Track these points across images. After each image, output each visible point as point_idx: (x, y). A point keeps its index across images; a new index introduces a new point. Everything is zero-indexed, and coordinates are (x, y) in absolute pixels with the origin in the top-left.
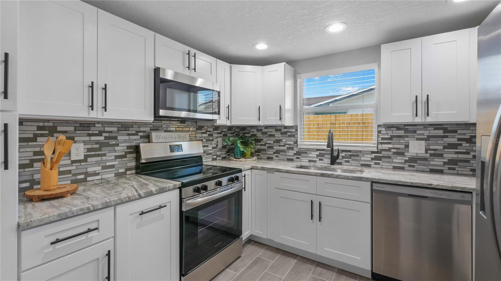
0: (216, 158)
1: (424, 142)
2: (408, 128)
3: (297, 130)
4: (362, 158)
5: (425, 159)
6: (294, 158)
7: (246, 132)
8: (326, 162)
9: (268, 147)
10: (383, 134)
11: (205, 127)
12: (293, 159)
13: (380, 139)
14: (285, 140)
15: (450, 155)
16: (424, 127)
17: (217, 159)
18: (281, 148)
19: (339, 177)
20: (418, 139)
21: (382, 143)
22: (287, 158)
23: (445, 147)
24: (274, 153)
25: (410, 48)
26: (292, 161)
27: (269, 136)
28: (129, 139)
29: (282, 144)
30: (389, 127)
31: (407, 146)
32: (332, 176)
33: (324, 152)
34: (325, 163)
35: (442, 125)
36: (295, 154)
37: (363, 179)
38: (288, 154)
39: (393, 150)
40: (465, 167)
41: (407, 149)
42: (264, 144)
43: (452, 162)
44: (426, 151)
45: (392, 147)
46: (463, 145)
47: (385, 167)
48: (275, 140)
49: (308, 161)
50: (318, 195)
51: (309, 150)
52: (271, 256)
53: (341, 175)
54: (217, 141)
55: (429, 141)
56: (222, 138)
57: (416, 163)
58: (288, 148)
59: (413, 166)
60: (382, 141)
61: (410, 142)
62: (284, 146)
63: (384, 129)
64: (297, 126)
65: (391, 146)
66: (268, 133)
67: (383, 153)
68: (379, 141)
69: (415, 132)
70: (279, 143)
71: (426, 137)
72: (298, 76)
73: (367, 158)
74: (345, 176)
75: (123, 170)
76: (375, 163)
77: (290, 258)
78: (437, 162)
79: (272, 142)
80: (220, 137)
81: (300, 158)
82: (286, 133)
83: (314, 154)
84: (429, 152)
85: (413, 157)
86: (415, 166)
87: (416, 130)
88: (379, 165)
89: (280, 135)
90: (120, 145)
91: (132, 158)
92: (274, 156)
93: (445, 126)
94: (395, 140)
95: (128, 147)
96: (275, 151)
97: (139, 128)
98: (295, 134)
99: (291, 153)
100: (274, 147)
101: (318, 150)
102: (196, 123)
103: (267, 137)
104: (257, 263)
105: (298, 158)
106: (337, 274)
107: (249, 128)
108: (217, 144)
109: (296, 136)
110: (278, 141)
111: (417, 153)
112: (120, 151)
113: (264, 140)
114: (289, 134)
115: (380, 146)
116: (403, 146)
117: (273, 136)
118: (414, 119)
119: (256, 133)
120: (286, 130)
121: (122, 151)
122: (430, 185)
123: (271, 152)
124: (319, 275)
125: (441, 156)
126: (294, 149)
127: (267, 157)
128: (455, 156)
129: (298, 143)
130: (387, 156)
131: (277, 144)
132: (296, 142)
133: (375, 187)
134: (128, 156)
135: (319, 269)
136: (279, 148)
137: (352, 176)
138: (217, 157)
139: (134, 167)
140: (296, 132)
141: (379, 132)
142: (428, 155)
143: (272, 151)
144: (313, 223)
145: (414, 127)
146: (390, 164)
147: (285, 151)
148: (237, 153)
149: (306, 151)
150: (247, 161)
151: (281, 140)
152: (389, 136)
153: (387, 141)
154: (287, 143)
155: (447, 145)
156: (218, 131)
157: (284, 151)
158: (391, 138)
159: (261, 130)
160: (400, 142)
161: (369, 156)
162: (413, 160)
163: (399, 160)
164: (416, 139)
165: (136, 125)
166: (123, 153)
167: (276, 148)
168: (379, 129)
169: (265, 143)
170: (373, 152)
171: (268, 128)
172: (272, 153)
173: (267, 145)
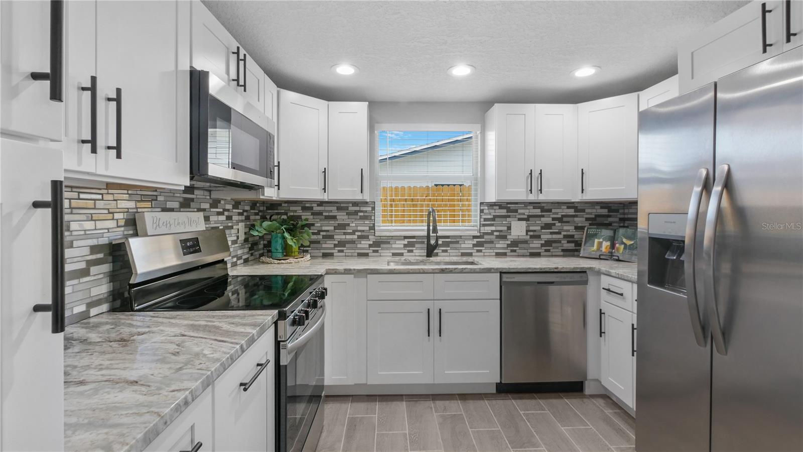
0: (236, 262)
1: (525, 222)
2: (510, 207)
3: (373, 208)
4: (463, 246)
5: (526, 242)
6: (370, 251)
7: (279, 211)
8: (417, 254)
9: (324, 237)
10: (486, 214)
11: (222, 202)
12: (368, 253)
13: (482, 220)
14: (354, 225)
15: (546, 236)
16: (525, 206)
17: (238, 264)
18: (348, 237)
19: (464, 271)
20: (520, 219)
21: (484, 225)
22: (358, 253)
23: (542, 228)
24: (335, 246)
25: (525, 115)
26: (366, 257)
27: (325, 218)
28: (96, 229)
29: (348, 231)
30: (491, 205)
31: (509, 228)
32: (456, 271)
33: (415, 240)
34: (415, 256)
35: (539, 203)
36: (370, 246)
37: (493, 271)
38: (359, 246)
39: (496, 233)
40: (557, 248)
41: (509, 231)
42: (316, 231)
43: (548, 243)
44: (527, 231)
45: (495, 229)
46: (557, 224)
47: (488, 254)
48: (337, 225)
49: (391, 254)
50: (435, 300)
51: (393, 238)
52: (367, 409)
53: (467, 268)
54: (238, 229)
55: (529, 221)
56: (244, 223)
57: (518, 247)
58: (359, 237)
59: (515, 251)
60: (485, 223)
61: (512, 223)
62: (353, 233)
63: (486, 208)
64: (375, 202)
65: (493, 228)
66: (324, 214)
67: (486, 237)
68: (481, 223)
69: (516, 211)
70: (345, 230)
71: (526, 217)
72: (377, 126)
73: (468, 245)
74: (471, 269)
75: (82, 308)
76: (477, 250)
77: (394, 403)
78: (536, 244)
79: (332, 228)
80: (242, 221)
81: (379, 251)
82: (356, 213)
83: (400, 244)
84: (529, 233)
85: (515, 240)
86: (517, 251)
87: (517, 208)
88: (481, 252)
89: (346, 217)
90: (75, 244)
91: (101, 276)
92: (335, 251)
93: (542, 205)
94: (498, 221)
95: (94, 249)
96: (337, 243)
97: (115, 202)
98: (370, 214)
99: (365, 244)
100: (335, 237)
101: (406, 237)
102: (210, 194)
103: (321, 220)
104: (355, 426)
105: (377, 251)
106: (462, 401)
107: (286, 205)
108: (238, 235)
109: (373, 218)
110: (342, 226)
111: (519, 236)
112: (75, 260)
113: (316, 225)
114: (361, 214)
115: (482, 228)
116: (505, 228)
117: (334, 217)
118: (527, 196)
119: (300, 214)
120: (357, 208)
121: (79, 259)
122: (556, 268)
123: (329, 244)
124: (444, 410)
125: (538, 237)
126: (370, 237)
127: (323, 253)
128: (550, 236)
129: (376, 228)
130: (490, 240)
131: (340, 231)
132: (373, 228)
133: (506, 278)
134: (94, 270)
135: (439, 403)
136: (343, 237)
137: (480, 269)
138: (238, 259)
139: (106, 295)
140: (373, 212)
141: (482, 211)
142: (528, 237)
143: (332, 242)
144: (429, 341)
145: (516, 205)
146: (492, 251)
147: (355, 241)
148: (277, 250)
149: (388, 240)
150: (299, 262)
151: (348, 225)
152: (492, 217)
153: (489, 222)
154: (358, 229)
155: (543, 225)
156: (238, 209)
157: (352, 242)
158: (493, 219)
159: (311, 208)
160: (502, 223)
161: (471, 242)
162: (515, 244)
163: (501, 245)
164: (517, 219)
165: (108, 194)
166: (83, 265)
167: (339, 237)
168: (482, 208)
169: (318, 231)
170: (475, 237)
171: (324, 205)
172: (333, 246)
173: (322, 233)
